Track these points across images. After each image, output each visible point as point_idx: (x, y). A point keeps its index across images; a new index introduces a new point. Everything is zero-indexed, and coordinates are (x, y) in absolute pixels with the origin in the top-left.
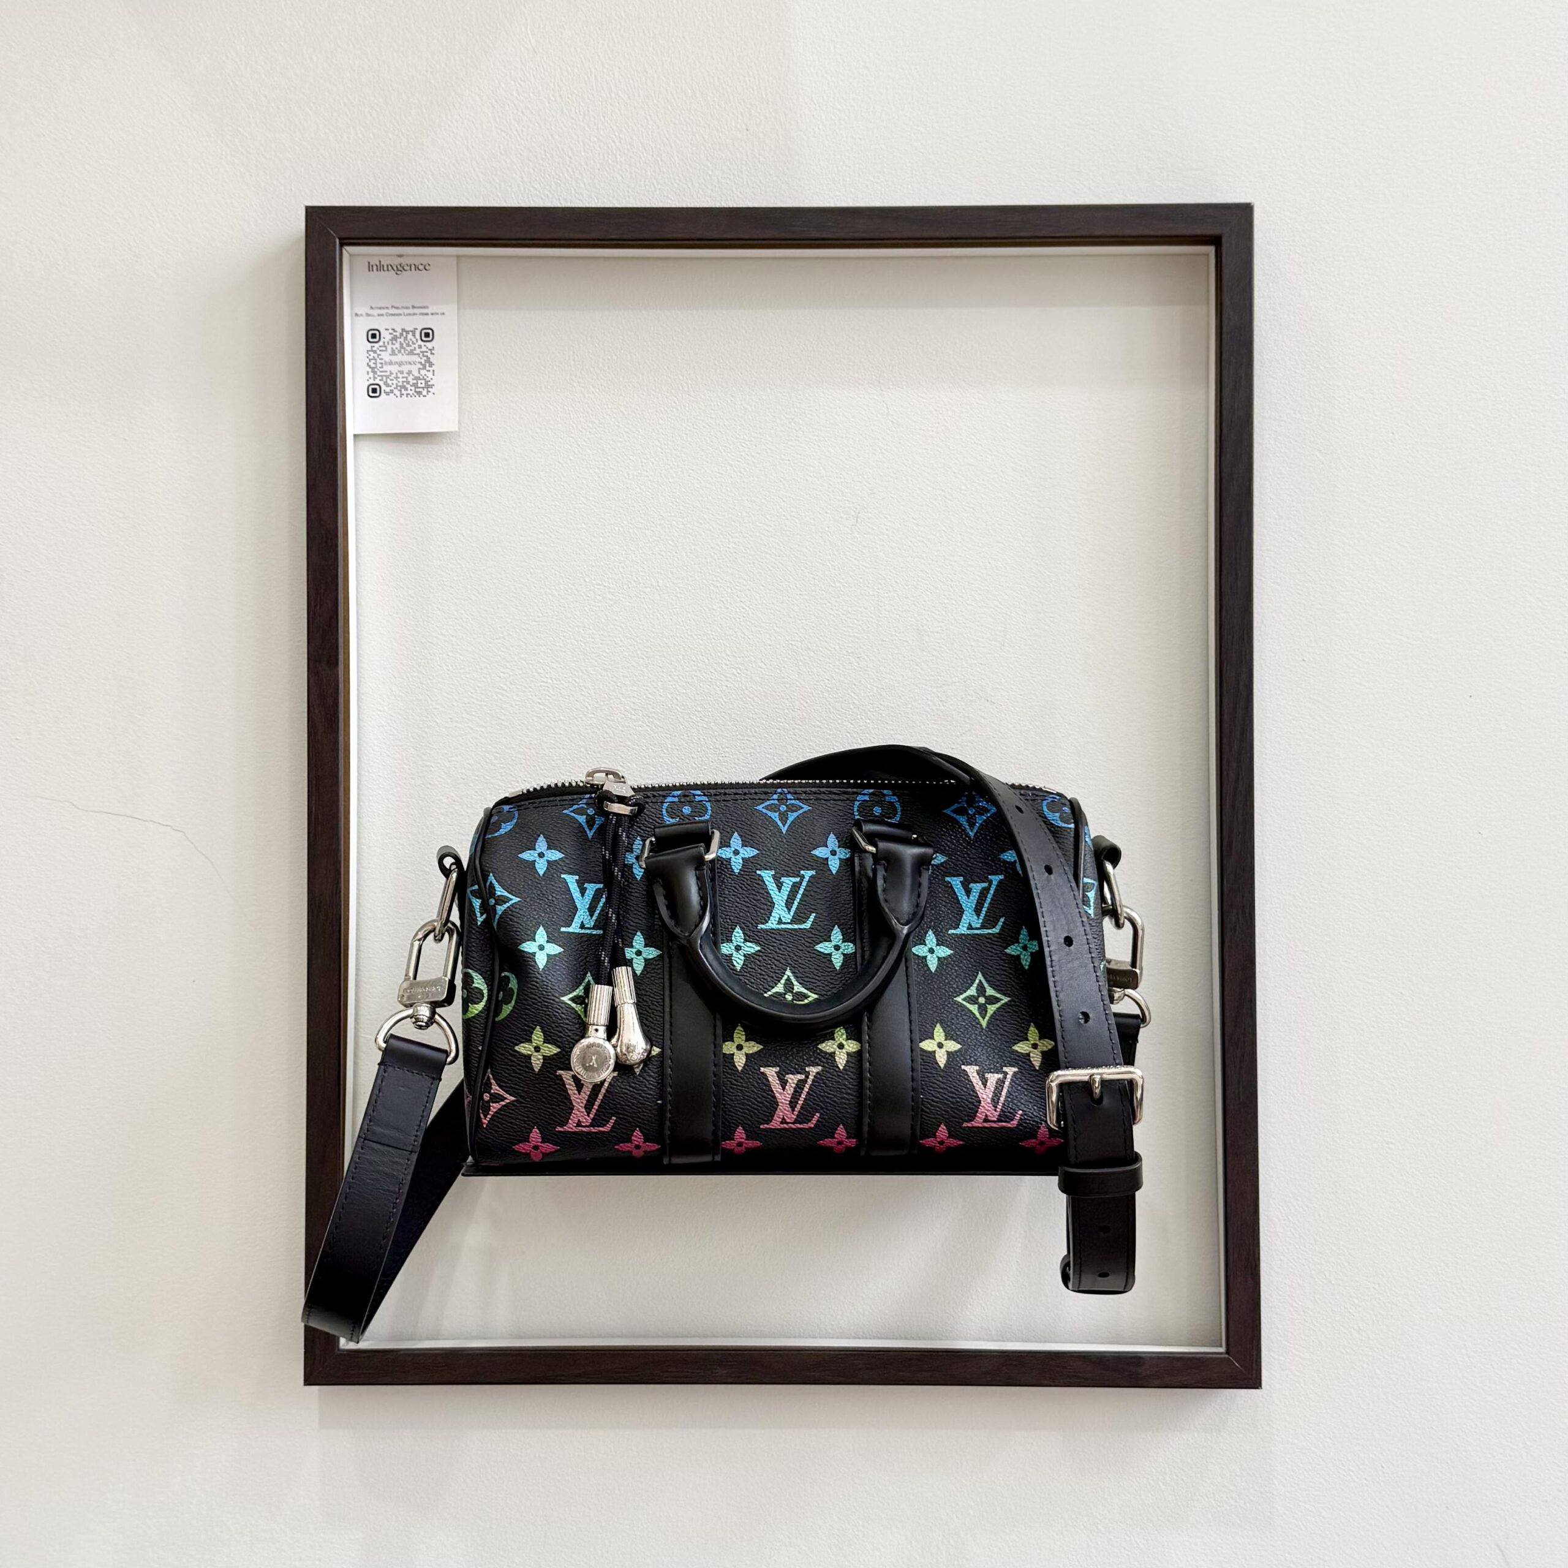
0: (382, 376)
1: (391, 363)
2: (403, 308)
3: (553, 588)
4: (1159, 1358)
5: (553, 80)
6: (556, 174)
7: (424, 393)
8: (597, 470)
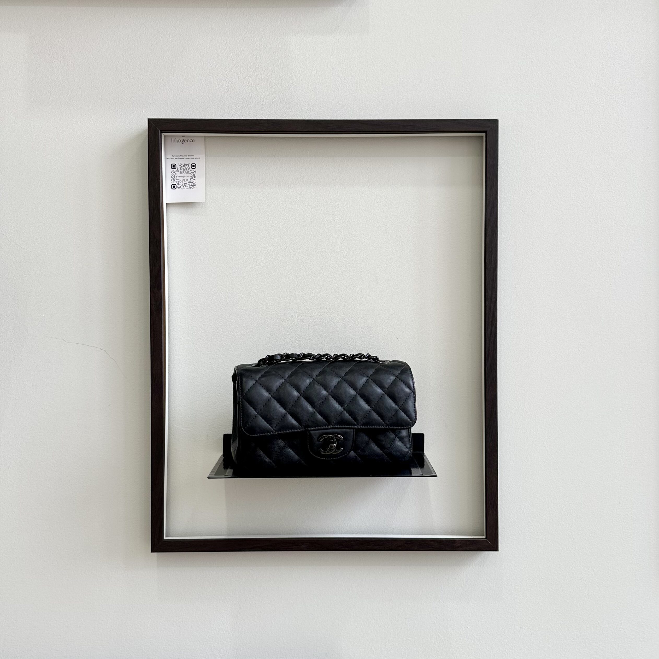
0: (177, 181)
1: (180, 176)
2: (185, 156)
3: (241, 260)
4: (462, 540)
5: (240, 71)
6: (241, 106)
7: (193, 187)
8: (257, 217)
